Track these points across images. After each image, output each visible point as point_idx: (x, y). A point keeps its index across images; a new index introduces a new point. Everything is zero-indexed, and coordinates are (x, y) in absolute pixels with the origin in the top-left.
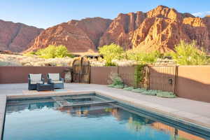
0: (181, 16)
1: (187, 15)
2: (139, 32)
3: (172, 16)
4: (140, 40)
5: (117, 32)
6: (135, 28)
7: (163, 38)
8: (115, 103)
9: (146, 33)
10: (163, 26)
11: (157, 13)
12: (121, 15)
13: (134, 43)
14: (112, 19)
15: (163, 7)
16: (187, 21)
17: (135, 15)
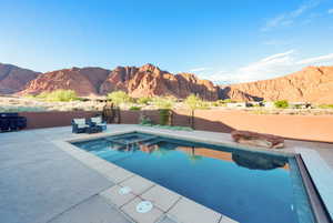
0: (162, 73)
1: (166, 72)
2: (133, 82)
3: (156, 72)
4: (134, 88)
5: (116, 80)
6: (130, 78)
7: (151, 87)
8: (159, 137)
9: (138, 82)
10: (150, 78)
11: (146, 69)
12: (119, 68)
13: (129, 89)
14: (112, 69)
15: (150, 65)
16: (166, 76)
17: (130, 69)
